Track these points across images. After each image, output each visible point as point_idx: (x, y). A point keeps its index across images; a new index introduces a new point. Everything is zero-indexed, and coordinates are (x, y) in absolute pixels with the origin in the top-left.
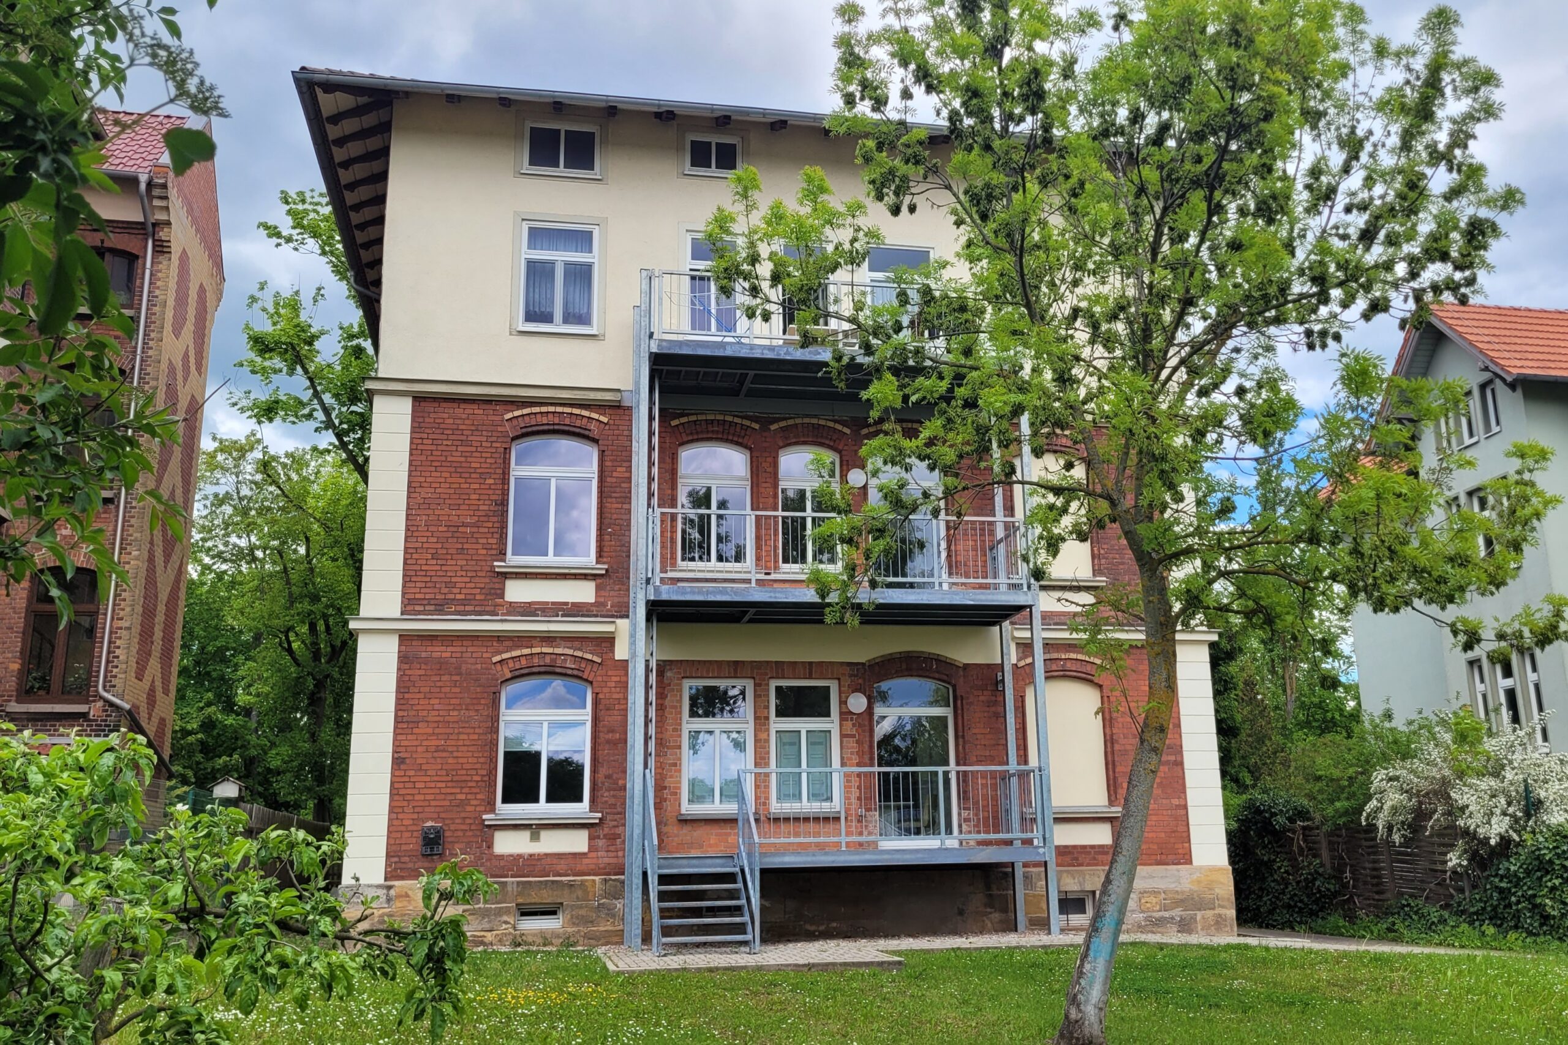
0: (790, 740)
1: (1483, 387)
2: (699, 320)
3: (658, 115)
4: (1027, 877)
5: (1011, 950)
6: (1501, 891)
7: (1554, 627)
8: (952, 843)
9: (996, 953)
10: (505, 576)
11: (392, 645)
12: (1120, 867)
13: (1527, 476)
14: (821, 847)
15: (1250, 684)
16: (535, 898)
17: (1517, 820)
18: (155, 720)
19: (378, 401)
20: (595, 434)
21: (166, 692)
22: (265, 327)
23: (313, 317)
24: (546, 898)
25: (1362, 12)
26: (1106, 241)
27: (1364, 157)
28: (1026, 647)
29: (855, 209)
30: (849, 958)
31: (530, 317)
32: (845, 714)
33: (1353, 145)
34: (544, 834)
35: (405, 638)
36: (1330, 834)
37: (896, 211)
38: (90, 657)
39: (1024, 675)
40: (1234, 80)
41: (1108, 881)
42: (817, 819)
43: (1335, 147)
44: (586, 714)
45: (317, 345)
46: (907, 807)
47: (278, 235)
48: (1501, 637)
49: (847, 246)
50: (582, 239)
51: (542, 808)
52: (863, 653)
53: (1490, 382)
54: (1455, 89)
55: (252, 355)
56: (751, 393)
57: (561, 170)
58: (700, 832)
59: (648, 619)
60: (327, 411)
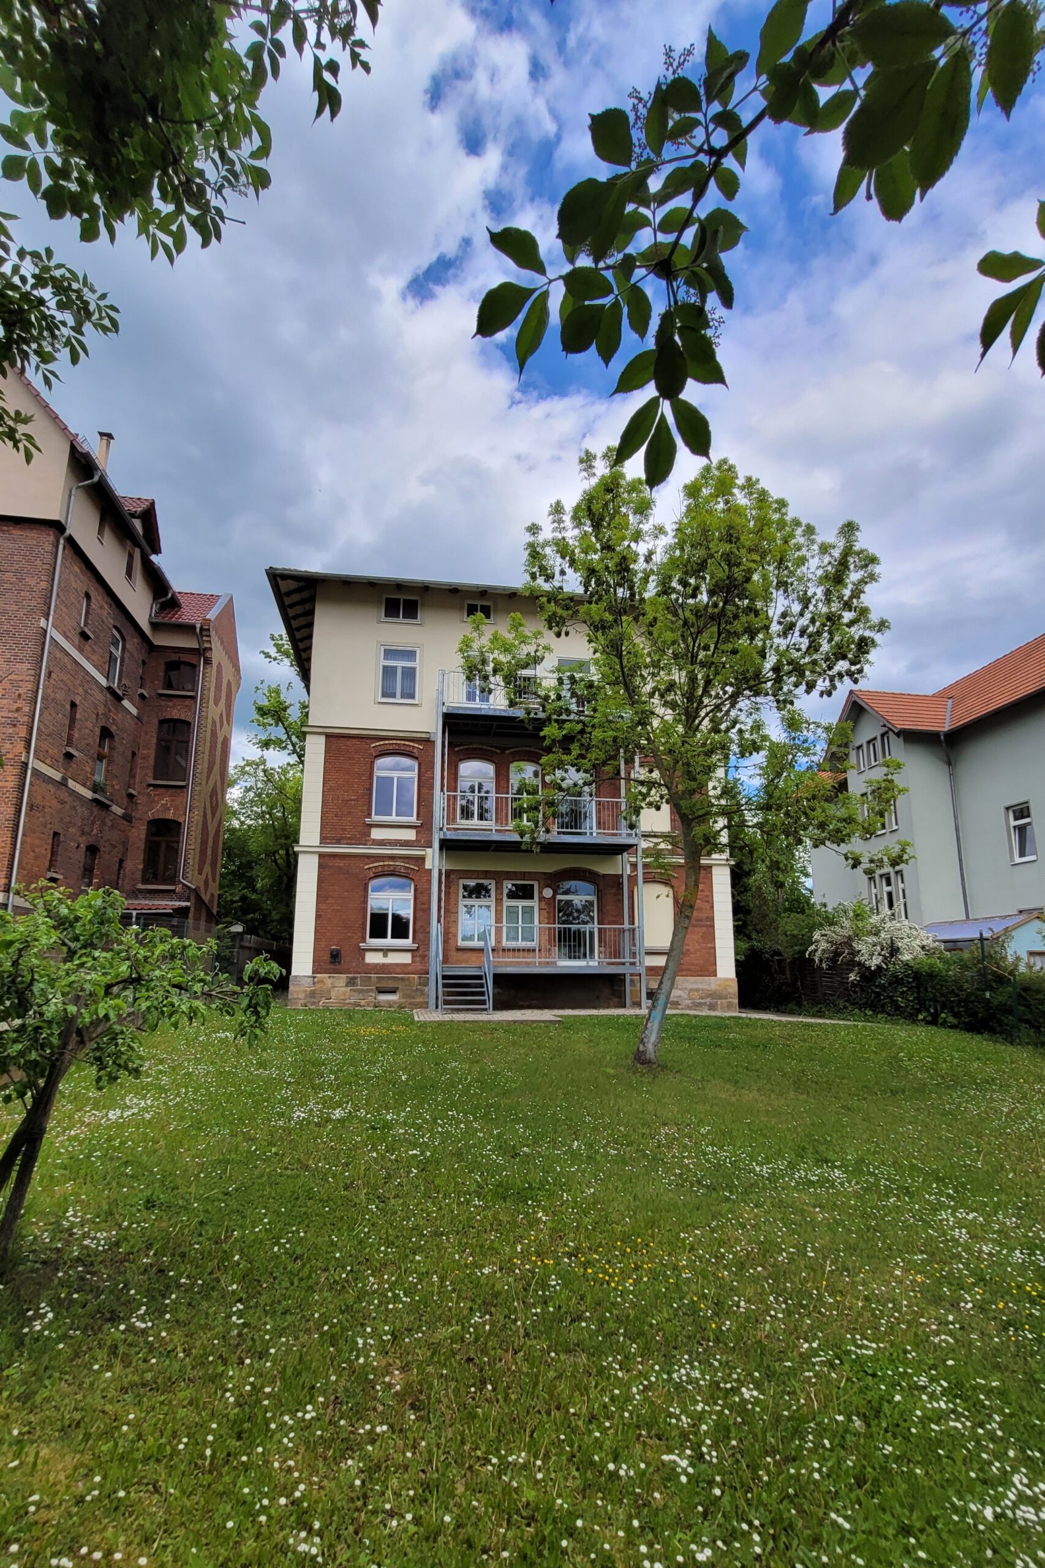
0: (512, 911)
1: (883, 735)
2: (471, 697)
3: (451, 591)
4: (632, 981)
5: (619, 1016)
6: (875, 992)
7: (900, 857)
8: (593, 963)
9: (610, 1018)
10: (371, 826)
11: (315, 859)
12: (667, 976)
13: (890, 777)
14: (528, 964)
15: (759, 888)
16: (385, 984)
17: (885, 958)
18: (209, 895)
19: (308, 737)
20: (416, 755)
21: (214, 880)
22: (264, 702)
23: (286, 697)
24: (391, 984)
25: (814, 528)
26: (671, 651)
27: (811, 607)
28: (634, 866)
29: (537, 634)
30: (535, 1018)
31: (384, 695)
32: (542, 898)
33: (805, 601)
34: (390, 954)
35: (322, 856)
36: (790, 963)
37: (558, 635)
38: (176, 863)
39: (633, 880)
40: (729, 561)
41: (661, 983)
42: (524, 950)
43: (796, 602)
44: (410, 895)
45: (288, 711)
46: (570, 946)
47: (270, 657)
48: (872, 861)
49: (533, 654)
50: (410, 655)
51: (389, 941)
52: (551, 868)
53: (887, 733)
54: (855, 566)
55: (257, 717)
56: (496, 734)
57: (401, 619)
58: (467, 955)
59: (441, 849)
60: (294, 745)
